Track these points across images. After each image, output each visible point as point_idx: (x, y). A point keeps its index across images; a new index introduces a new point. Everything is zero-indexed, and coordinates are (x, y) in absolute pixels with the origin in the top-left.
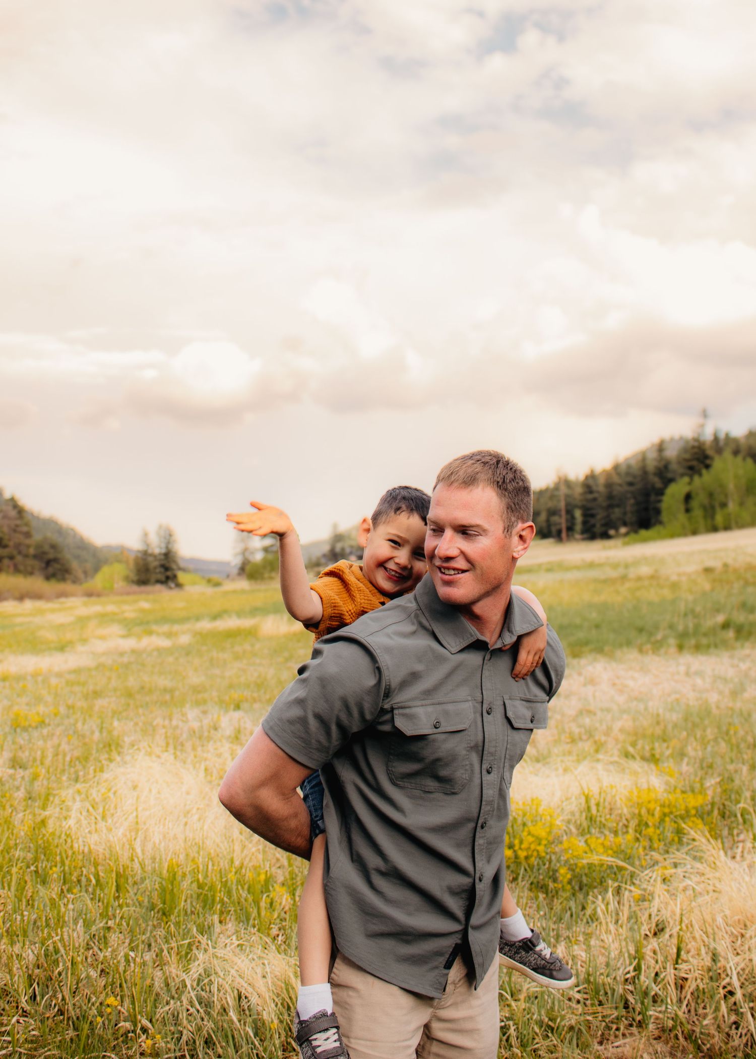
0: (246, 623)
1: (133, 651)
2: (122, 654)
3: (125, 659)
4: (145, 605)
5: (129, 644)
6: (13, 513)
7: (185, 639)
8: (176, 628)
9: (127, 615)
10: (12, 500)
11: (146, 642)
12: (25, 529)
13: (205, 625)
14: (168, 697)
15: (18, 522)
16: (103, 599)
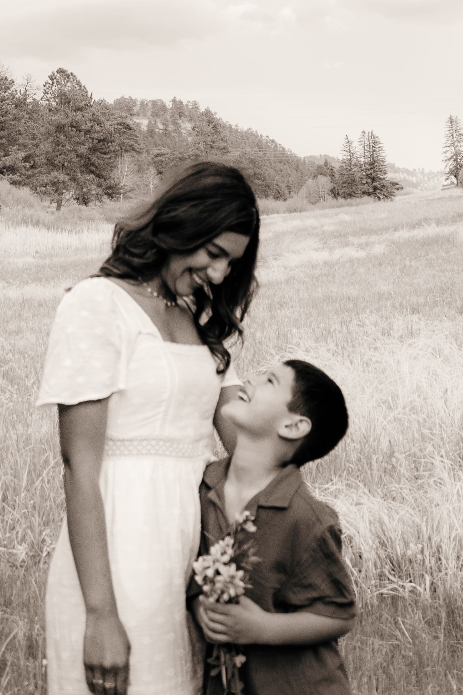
0: (446, 230)
1: (325, 263)
2: (314, 267)
3: (317, 272)
4: (347, 218)
5: (323, 256)
6: (209, 129)
7: (379, 249)
8: (373, 238)
9: (326, 228)
10: (207, 113)
11: (339, 253)
12: (222, 144)
13: (404, 234)
14: (350, 305)
15: (215, 138)
16: (304, 213)
